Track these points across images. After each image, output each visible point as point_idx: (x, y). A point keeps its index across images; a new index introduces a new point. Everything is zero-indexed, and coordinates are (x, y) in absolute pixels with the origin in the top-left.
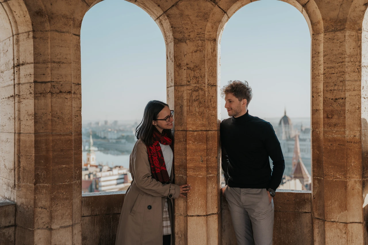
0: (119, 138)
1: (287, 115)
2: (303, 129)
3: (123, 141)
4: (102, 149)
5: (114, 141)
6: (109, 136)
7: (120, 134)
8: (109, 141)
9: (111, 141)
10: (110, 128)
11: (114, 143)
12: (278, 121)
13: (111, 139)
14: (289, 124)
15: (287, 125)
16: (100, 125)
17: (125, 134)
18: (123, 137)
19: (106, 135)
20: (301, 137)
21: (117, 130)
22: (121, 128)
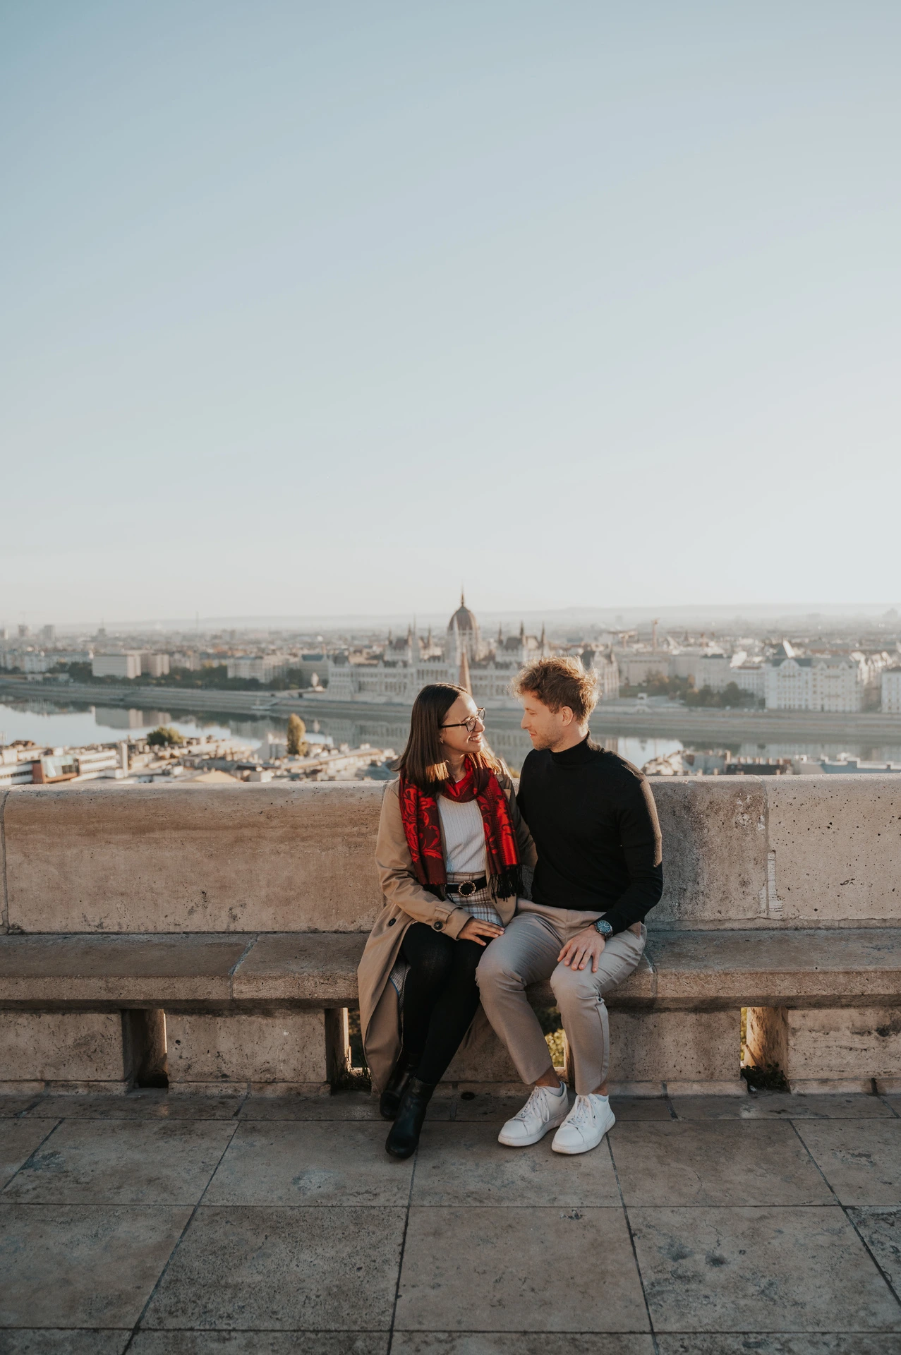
0: (51, 671)
1: (467, 605)
2: (504, 638)
3: (63, 677)
4: (11, 698)
5: (39, 678)
6: (27, 665)
7: (56, 659)
8: (26, 678)
9: (30, 677)
10: (32, 646)
11: (38, 683)
12: (446, 622)
13: (32, 673)
14: (471, 628)
15: (468, 631)
16: (7, 637)
17: (67, 660)
18: (62, 667)
19: (18, 664)
20: (499, 659)
21: (46, 651)
22: (60, 645)
